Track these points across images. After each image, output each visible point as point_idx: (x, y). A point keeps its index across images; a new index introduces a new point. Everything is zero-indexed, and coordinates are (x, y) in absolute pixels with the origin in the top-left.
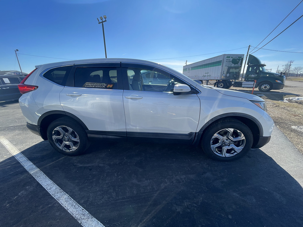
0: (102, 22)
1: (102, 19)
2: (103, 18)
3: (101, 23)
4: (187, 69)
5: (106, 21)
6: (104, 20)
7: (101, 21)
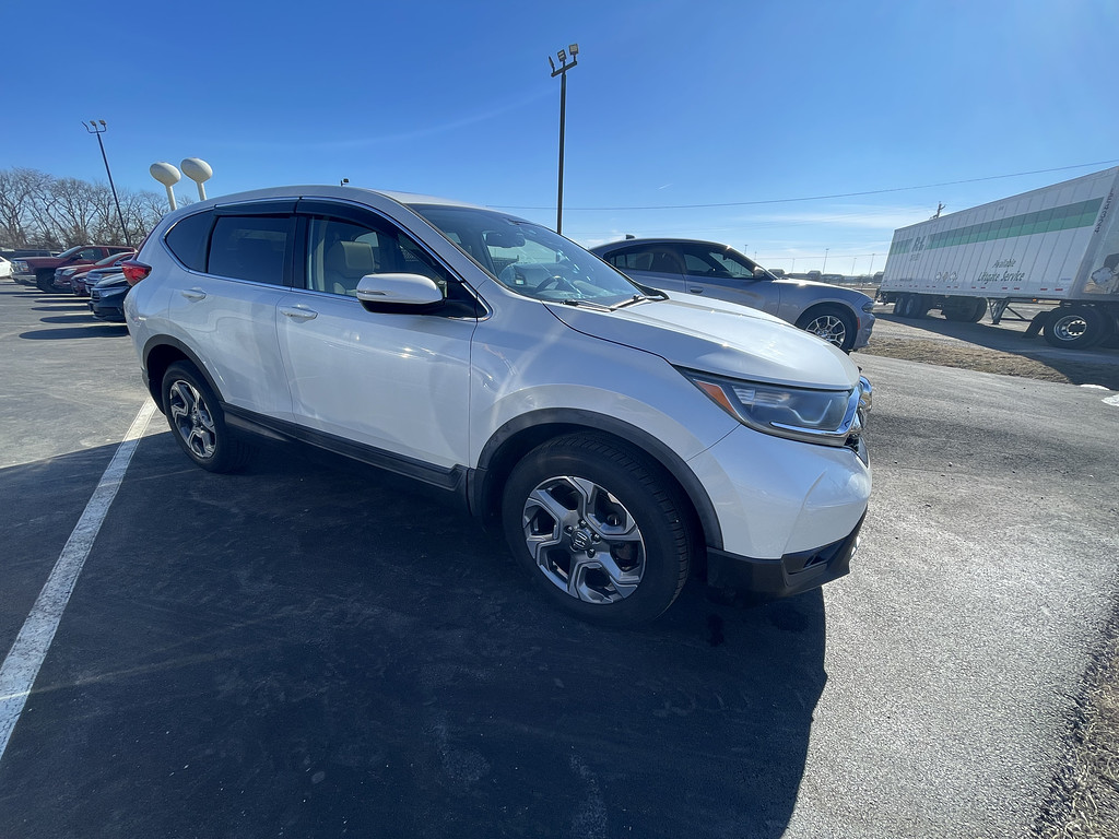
0: (563, 71)
1: (563, 60)
2: (567, 54)
3: (558, 72)
4: (908, 242)
5: (575, 63)
6: (568, 62)
7: (558, 66)
